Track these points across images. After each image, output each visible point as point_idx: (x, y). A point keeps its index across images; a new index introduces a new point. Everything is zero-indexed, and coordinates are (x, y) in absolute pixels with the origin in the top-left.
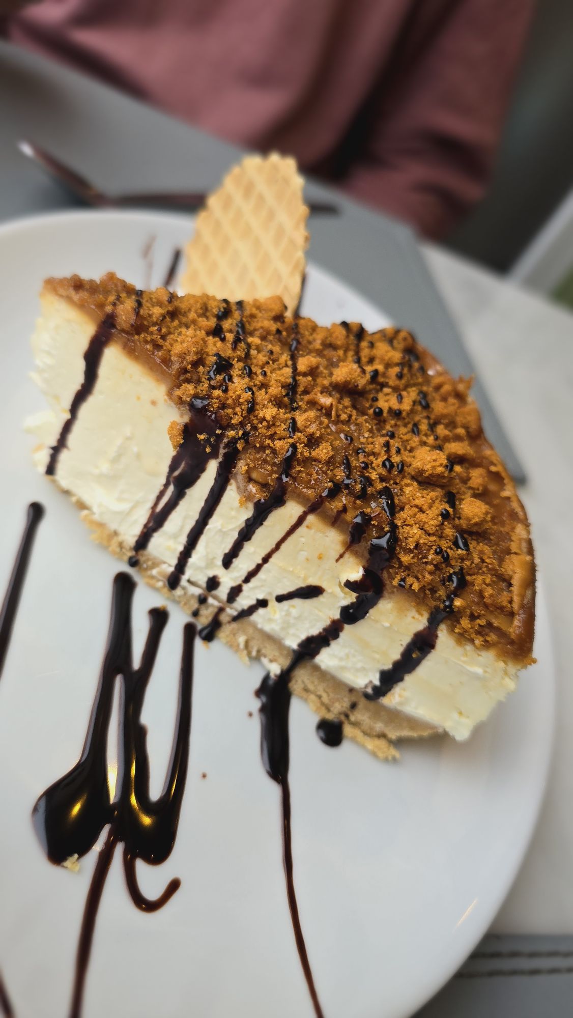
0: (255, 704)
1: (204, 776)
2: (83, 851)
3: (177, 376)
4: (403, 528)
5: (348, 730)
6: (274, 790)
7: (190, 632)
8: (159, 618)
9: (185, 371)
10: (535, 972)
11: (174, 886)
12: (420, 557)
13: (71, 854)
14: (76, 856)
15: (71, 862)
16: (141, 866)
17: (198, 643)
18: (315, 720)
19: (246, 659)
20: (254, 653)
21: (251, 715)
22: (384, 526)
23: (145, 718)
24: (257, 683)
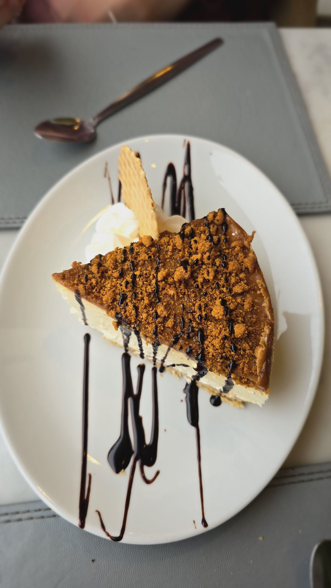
0: (183, 396)
1: (165, 430)
2: (125, 467)
3: (107, 308)
4: (207, 349)
5: (222, 399)
6: (193, 429)
7: (154, 370)
8: (142, 368)
9: (109, 306)
10: (311, 480)
11: (158, 473)
12: (215, 359)
13: (121, 470)
14: (123, 470)
15: (122, 472)
16: (146, 468)
17: (158, 373)
18: (209, 396)
19: (178, 378)
20: (180, 375)
21: (182, 401)
22: (198, 351)
23: (141, 413)
24: (184, 386)
